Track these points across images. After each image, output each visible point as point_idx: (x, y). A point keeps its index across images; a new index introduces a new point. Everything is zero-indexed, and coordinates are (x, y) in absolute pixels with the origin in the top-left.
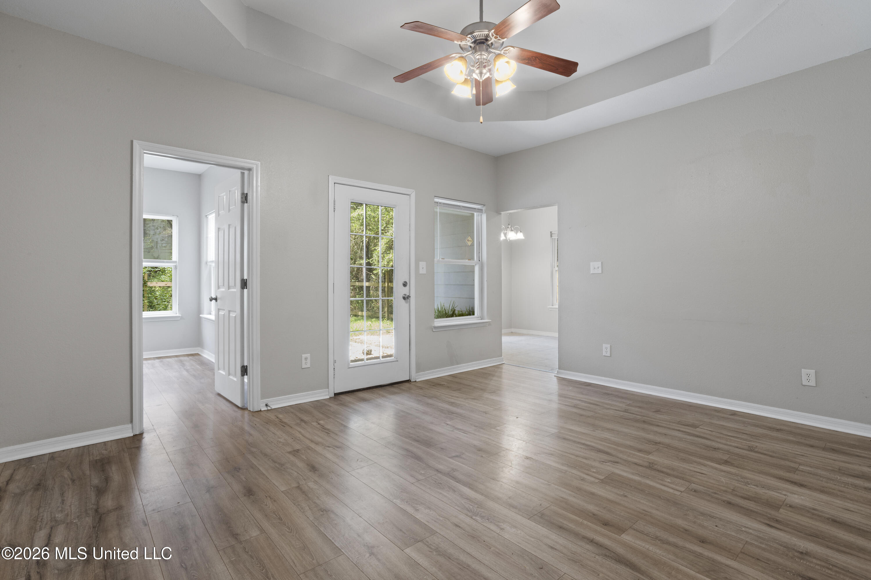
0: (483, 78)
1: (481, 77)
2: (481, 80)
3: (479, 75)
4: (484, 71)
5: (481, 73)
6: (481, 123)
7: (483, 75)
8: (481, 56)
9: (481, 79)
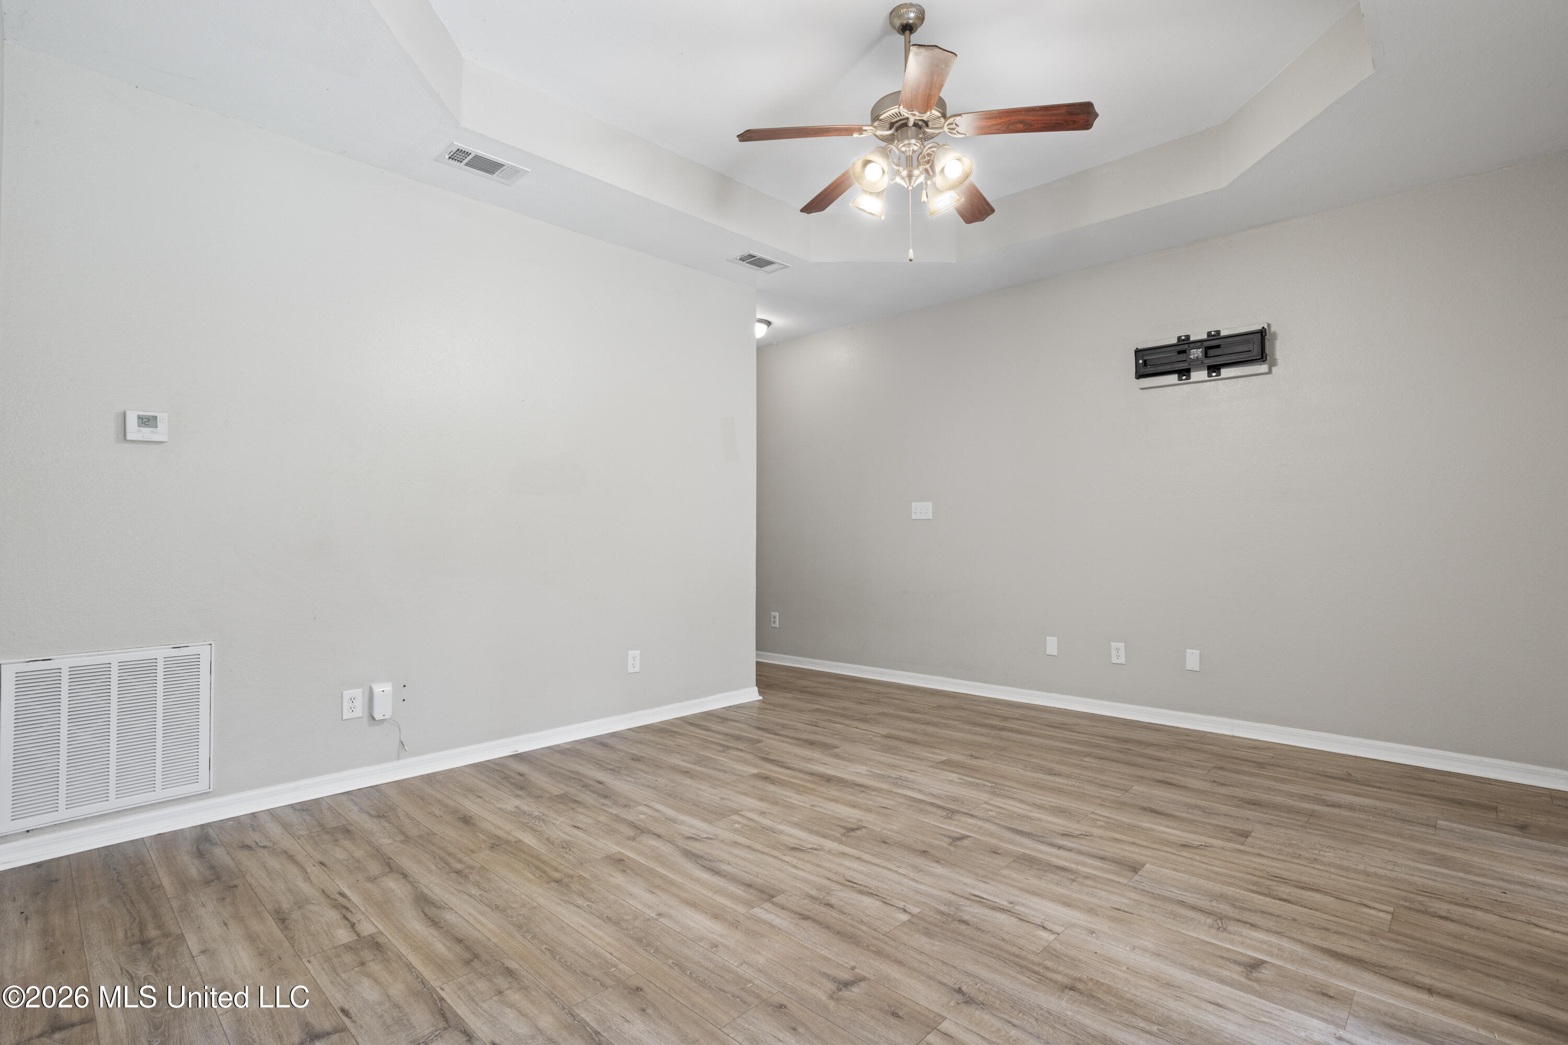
0: (914, 183)
1: (910, 183)
2: (910, 188)
3: (907, 179)
4: (916, 172)
5: (910, 176)
6: (911, 260)
7: (914, 178)
8: (909, 147)
9: (910, 185)
